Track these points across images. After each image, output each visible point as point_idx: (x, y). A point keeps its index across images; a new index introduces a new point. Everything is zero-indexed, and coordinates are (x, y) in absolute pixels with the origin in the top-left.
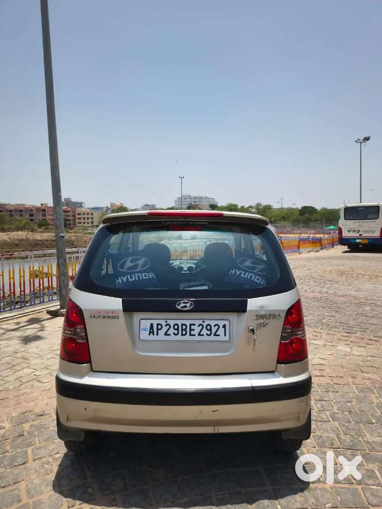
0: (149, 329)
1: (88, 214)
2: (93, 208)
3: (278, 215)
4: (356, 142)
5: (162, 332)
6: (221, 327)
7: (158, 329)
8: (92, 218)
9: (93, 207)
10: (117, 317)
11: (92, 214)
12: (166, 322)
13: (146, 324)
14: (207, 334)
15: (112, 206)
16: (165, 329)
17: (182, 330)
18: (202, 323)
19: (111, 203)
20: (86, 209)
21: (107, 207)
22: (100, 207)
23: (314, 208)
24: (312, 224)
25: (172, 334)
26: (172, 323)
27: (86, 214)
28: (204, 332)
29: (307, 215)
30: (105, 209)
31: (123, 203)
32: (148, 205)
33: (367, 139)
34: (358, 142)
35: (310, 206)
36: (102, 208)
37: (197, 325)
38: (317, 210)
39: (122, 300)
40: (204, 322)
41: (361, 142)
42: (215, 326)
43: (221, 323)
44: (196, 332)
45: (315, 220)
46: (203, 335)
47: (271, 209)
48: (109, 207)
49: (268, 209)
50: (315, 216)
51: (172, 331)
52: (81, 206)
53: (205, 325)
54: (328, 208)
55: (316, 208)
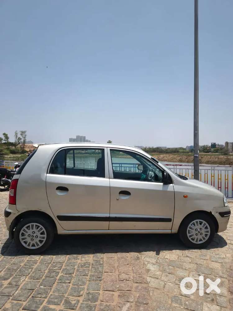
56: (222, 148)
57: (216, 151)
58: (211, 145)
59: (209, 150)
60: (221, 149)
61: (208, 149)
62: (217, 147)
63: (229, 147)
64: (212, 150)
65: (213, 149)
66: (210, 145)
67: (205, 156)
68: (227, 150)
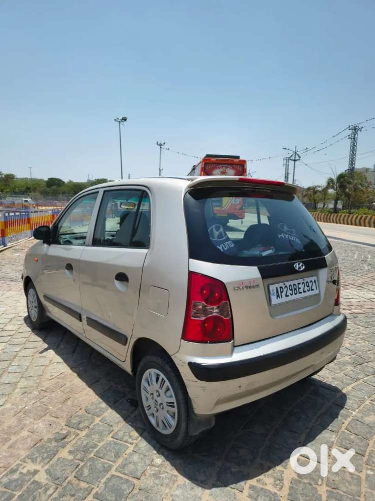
0: (276, 293)
3: (23, 186)
4: (115, 120)
5: (284, 294)
6: (313, 282)
7: (281, 292)
10: (258, 286)
12: (284, 284)
14: (307, 290)
16: (285, 290)
17: (294, 289)
23: (61, 180)
24: (60, 196)
25: (290, 295)
26: (287, 284)
29: (54, 187)
33: (125, 119)
34: (117, 121)
35: (57, 177)
37: (301, 283)
38: (64, 182)
39: (258, 267)
40: (304, 280)
41: (120, 122)
42: (310, 283)
43: (313, 279)
45: (63, 193)
47: (14, 178)
49: (10, 178)
50: (62, 188)
51: (289, 292)
54: (74, 181)
55: (63, 180)
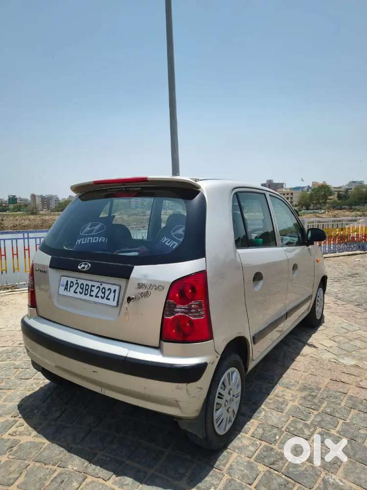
0: (65, 285)
1: (288, 194)
2: (294, 189)
5: (72, 289)
6: (112, 291)
7: (71, 287)
8: (292, 198)
9: (295, 187)
10: (46, 272)
11: (292, 194)
12: (77, 280)
13: (64, 280)
14: (101, 296)
15: (313, 185)
16: (75, 286)
17: (86, 290)
18: (100, 286)
19: (313, 182)
20: (286, 189)
21: (309, 186)
22: (301, 186)
25: (78, 293)
26: (80, 282)
27: (286, 194)
28: (100, 294)
30: (306, 189)
31: (326, 181)
32: (354, 182)
36: (303, 187)
37: (96, 287)
39: (51, 258)
40: (101, 285)
42: (108, 290)
43: (113, 288)
44: (94, 294)
46: (98, 297)
48: (311, 186)
51: (79, 290)
52: (282, 187)
53: (101, 287)
56: (26, 203)
57: (19, 209)
58: (9, 199)
59: (7, 208)
60: (26, 206)
61: (4, 205)
62: (18, 202)
63: (37, 203)
64: (11, 206)
65: (13, 205)
66: (6, 199)
67: (4, 217)
68: (36, 208)
